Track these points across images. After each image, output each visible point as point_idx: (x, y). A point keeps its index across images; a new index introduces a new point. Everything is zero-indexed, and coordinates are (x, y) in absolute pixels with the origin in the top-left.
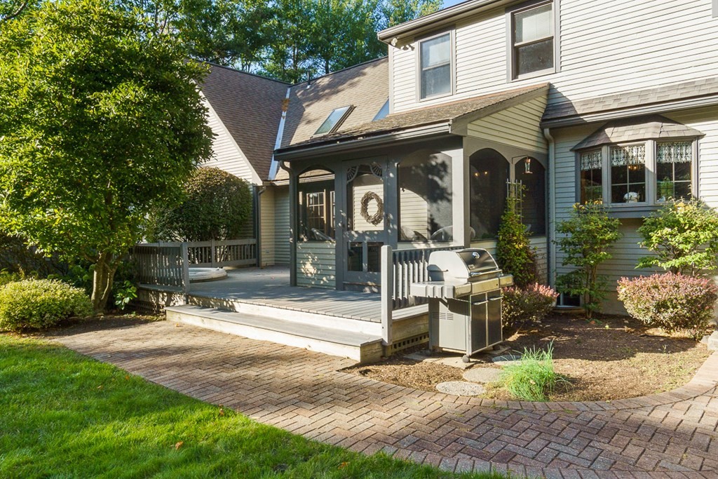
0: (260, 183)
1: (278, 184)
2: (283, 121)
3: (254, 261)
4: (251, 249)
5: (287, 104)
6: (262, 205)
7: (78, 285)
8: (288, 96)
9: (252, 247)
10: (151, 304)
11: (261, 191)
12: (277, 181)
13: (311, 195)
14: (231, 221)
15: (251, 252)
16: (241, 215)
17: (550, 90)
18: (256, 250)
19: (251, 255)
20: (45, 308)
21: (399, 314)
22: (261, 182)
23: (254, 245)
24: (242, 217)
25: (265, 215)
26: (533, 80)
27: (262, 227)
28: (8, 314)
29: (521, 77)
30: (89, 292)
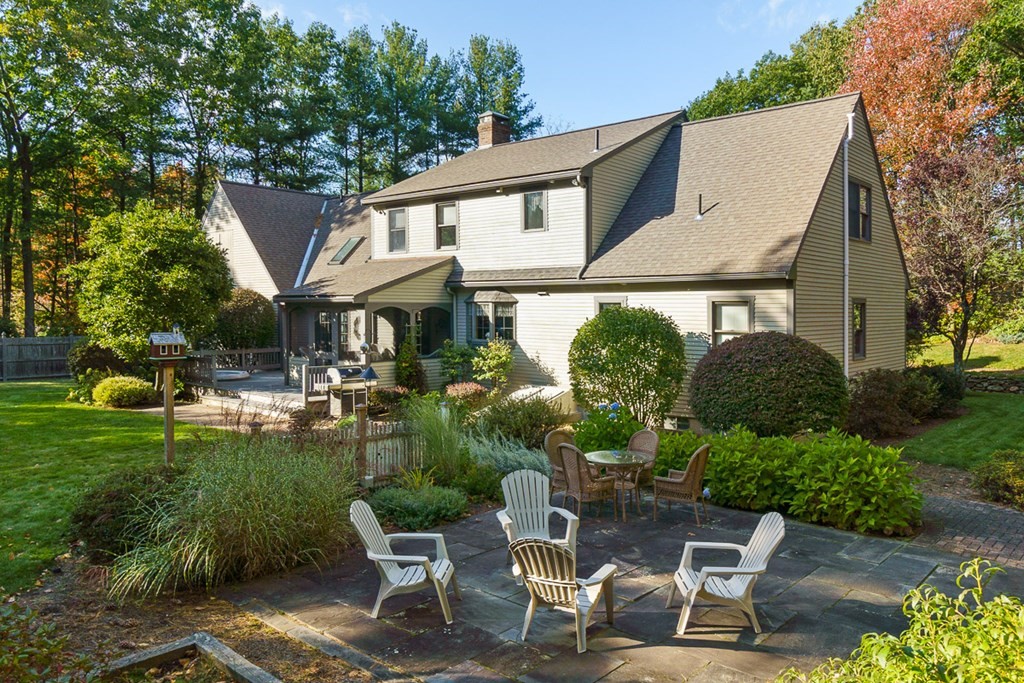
2: (313, 239)
5: (320, 220)
7: (147, 381)
8: (323, 212)
9: (277, 354)
10: (193, 395)
17: (454, 260)
18: (280, 356)
20: (131, 393)
21: (311, 399)
23: (279, 353)
26: (447, 252)
28: (111, 396)
29: (443, 248)
30: (154, 385)
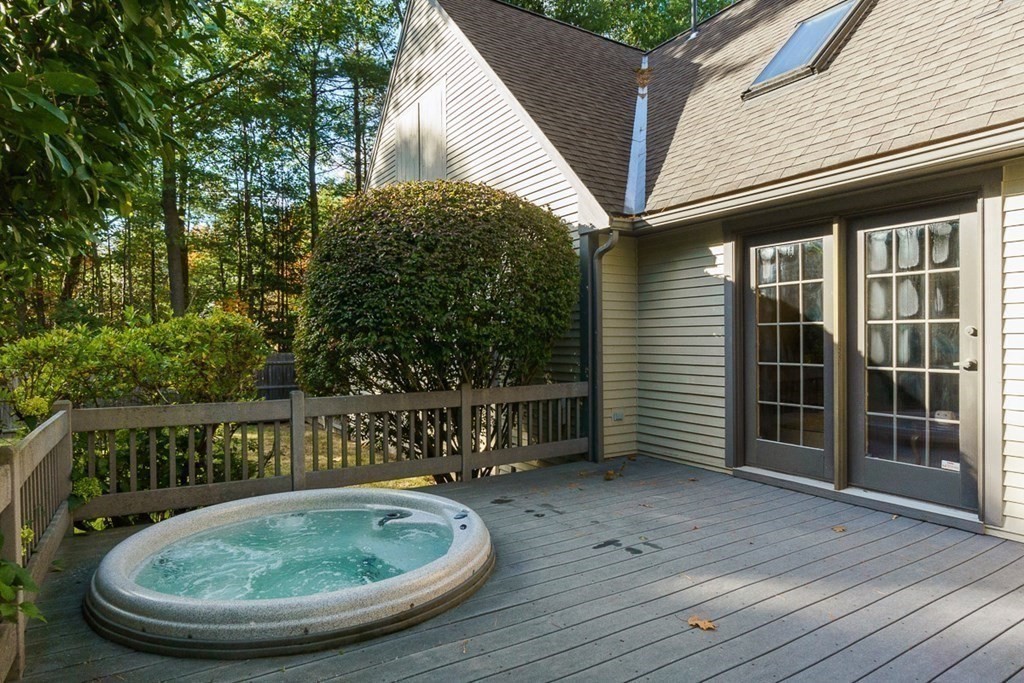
0: (601, 220)
1: (654, 221)
3: (581, 444)
4: (573, 409)
6: (605, 287)
9: (579, 403)
11: (601, 249)
12: (651, 212)
13: (768, 251)
14: (518, 332)
15: (573, 418)
16: (547, 313)
18: (587, 413)
19: (573, 426)
22: (606, 218)
23: (584, 399)
24: (550, 321)
25: (617, 315)
27: (606, 350)
